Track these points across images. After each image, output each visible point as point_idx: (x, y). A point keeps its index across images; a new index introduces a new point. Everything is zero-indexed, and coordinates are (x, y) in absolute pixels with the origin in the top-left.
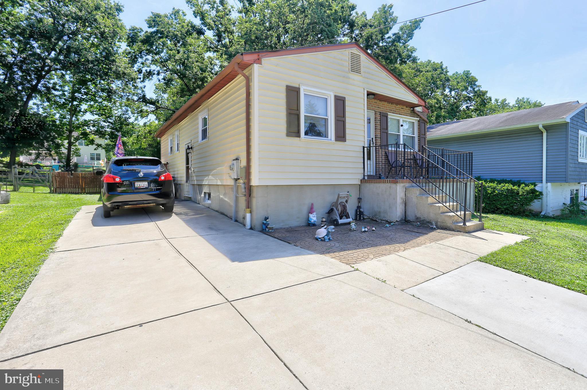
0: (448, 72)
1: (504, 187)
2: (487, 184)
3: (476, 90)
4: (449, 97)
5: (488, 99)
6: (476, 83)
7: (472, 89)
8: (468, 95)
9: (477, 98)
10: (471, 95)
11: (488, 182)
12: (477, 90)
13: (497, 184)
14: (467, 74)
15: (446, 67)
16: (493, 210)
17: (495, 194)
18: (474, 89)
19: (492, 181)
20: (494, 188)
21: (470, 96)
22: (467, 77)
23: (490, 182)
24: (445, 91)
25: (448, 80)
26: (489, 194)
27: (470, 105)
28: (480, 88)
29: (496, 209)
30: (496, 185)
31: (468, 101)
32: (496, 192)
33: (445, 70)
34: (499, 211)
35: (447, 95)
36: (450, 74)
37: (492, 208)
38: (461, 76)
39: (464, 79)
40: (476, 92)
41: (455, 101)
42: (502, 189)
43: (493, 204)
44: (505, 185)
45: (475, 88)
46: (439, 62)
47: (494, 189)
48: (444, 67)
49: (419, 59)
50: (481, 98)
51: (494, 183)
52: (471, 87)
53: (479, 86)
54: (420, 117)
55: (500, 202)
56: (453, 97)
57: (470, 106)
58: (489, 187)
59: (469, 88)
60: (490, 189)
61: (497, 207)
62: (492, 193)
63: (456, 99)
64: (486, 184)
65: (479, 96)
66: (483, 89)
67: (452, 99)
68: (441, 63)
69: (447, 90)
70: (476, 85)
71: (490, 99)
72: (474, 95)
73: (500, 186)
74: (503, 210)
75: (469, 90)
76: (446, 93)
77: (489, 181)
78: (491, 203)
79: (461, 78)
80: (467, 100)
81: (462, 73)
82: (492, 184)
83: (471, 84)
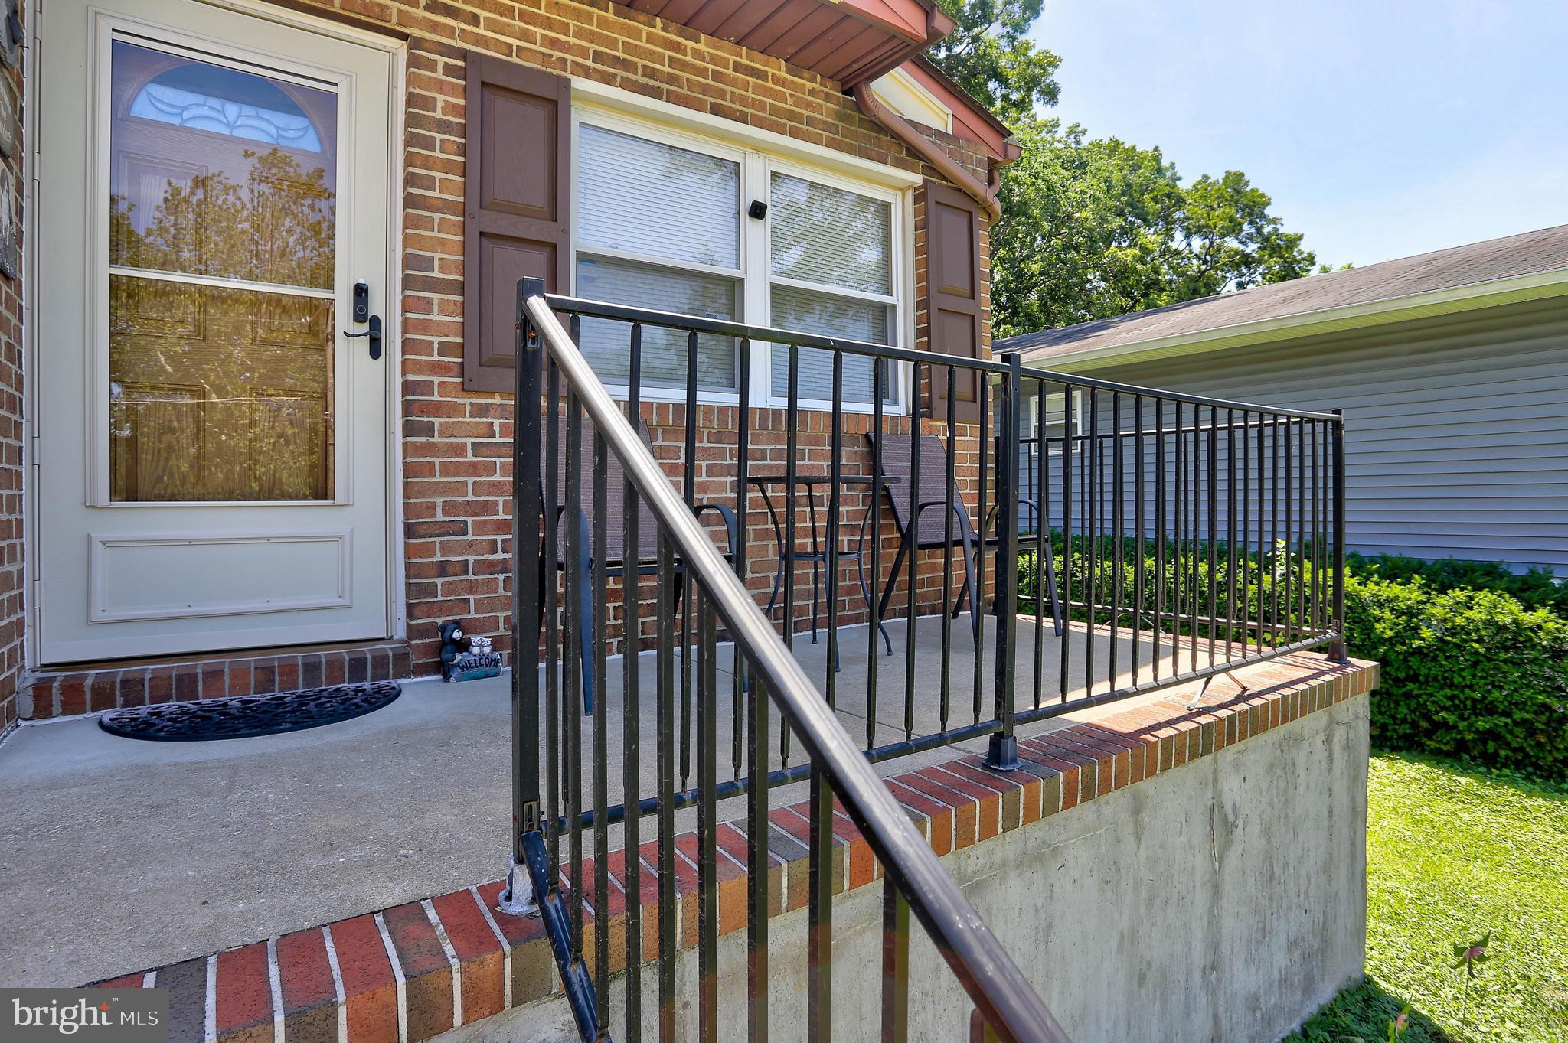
0: (1179, 179)
1: (1468, 613)
2: (1371, 586)
3: (1266, 230)
4: (1183, 258)
5: (1304, 259)
6: (1268, 211)
7: (1253, 230)
8: (1241, 247)
9: (1271, 256)
10: (1252, 248)
11: (1375, 578)
12: (1269, 232)
13: (1425, 589)
14: (1236, 180)
15: (1173, 165)
16: (1406, 729)
17: (1419, 648)
18: (1259, 230)
19: (1396, 571)
20: (1411, 613)
21: (1248, 250)
22: (1238, 192)
23: (1382, 577)
24: (1172, 238)
25: (1180, 202)
26: (1382, 641)
27: (1248, 279)
28: (1279, 226)
29: (1424, 724)
30: (1423, 598)
31: (1244, 270)
32: (1426, 633)
33: (1168, 174)
34: (1443, 741)
35: (1177, 252)
36: (1184, 185)
37: (1404, 721)
38: (1219, 189)
39: (1229, 198)
40: (1267, 239)
41: (1203, 267)
42: (1459, 621)
43: (1408, 695)
44: (1471, 598)
45: (1262, 226)
46: (1150, 149)
47: (1411, 615)
48: (1165, 163)
49: (1086, 130)
50: (1282, 257)
51: (1407, 581)
52: (1251, 223)
53: (1274, 221)
54: (931, 168)
55: (1448, 692)
56: (1198, 257)
57: (1249, 282)
58: (1381, 605)
59: (1246, 227)
60: (1388, 615)
61: (1427, 717)
62: (1398, 639)
63: (1205, 262)
64: (1362, 583)
65: (1275, 250)
66: (1288, 229)
67: (1195, 262)
68: (1156, 149)
69: (1179, 235)
70: (1265, 217)
71: (1311, 260)
72: (1260, 248)
73: (1442, 599)
74: (1469, 737)
75: (1244, 233)
76: (1174, 245)
77: (1377, 571)
78: (1396, 691)
79: (1218, 198)
80: (1238, 265)
81: (1221, 182)
82: (1396, 590)
83: (1251, 214)
